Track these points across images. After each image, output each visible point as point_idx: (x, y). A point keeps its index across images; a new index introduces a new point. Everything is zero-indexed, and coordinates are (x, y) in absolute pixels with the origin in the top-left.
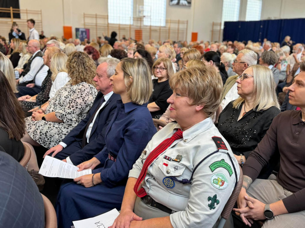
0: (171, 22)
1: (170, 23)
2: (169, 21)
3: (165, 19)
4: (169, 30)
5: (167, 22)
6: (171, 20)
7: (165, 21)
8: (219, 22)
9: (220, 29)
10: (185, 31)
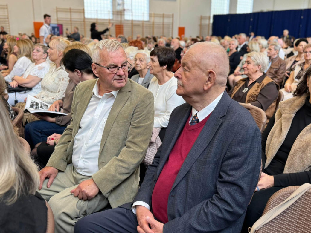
0: (155, 16)
2: (153, 15)
3: (148, 13)
4: (153, 24)
5: (150, 16)
6: (154, 14)
7: (148, 15)
8: (208, 15)
9: (209, 24)
10: (171, 26)
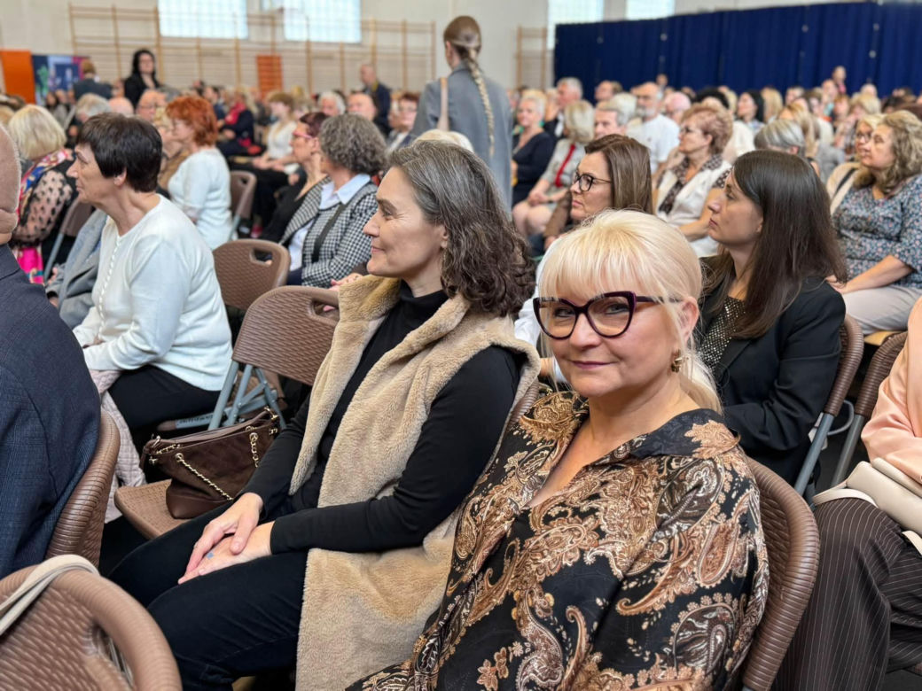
0: (379, 27)
1: (376, 30)
2: (371, 26)
3: (357, 18)
5: (364, 27)
7: (358, 25)
8: (539, 25)
10: (429, 59)
